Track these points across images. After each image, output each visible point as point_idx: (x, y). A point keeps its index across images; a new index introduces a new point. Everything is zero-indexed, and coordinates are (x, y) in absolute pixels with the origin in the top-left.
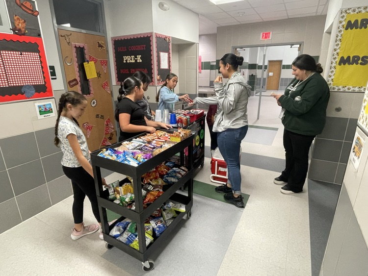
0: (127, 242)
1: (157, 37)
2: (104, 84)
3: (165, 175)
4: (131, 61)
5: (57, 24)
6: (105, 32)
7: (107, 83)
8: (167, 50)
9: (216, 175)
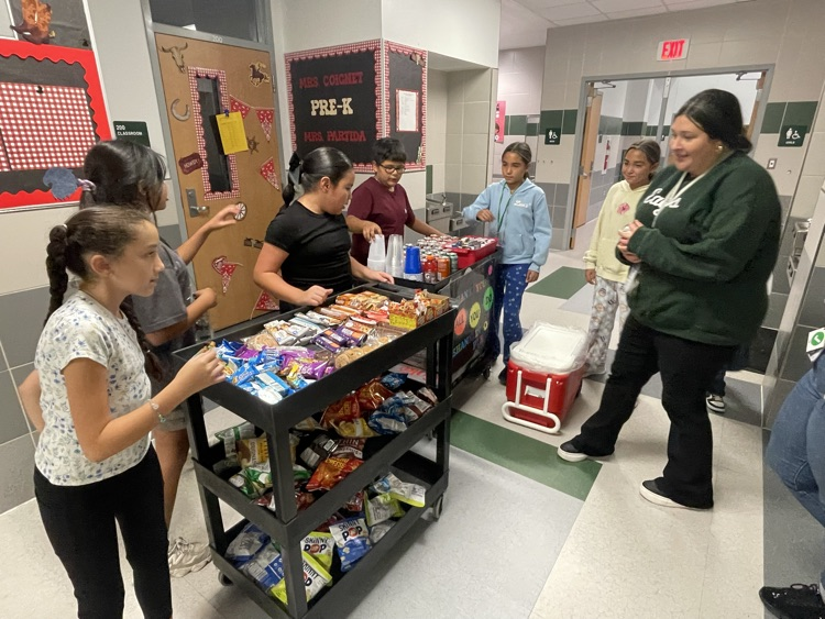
0: (265, 579)
1: (390, 52)
2: (265, 166)
3: (374, 410)
4: (328, 113)
5: (154, 21)
7: (272, 165)
8: (415, 86)
9: (516, 405)
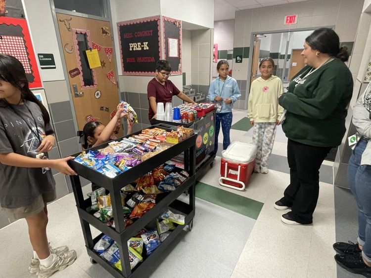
0: (112, 260)
1: (165, 21)
2: (109, 74)
3: (160, 181)
4: (137, 49)
5: (55, 7)
6: (110, 16)
7: (112, 73)
8: (177, 36)
9: (225, 178)
